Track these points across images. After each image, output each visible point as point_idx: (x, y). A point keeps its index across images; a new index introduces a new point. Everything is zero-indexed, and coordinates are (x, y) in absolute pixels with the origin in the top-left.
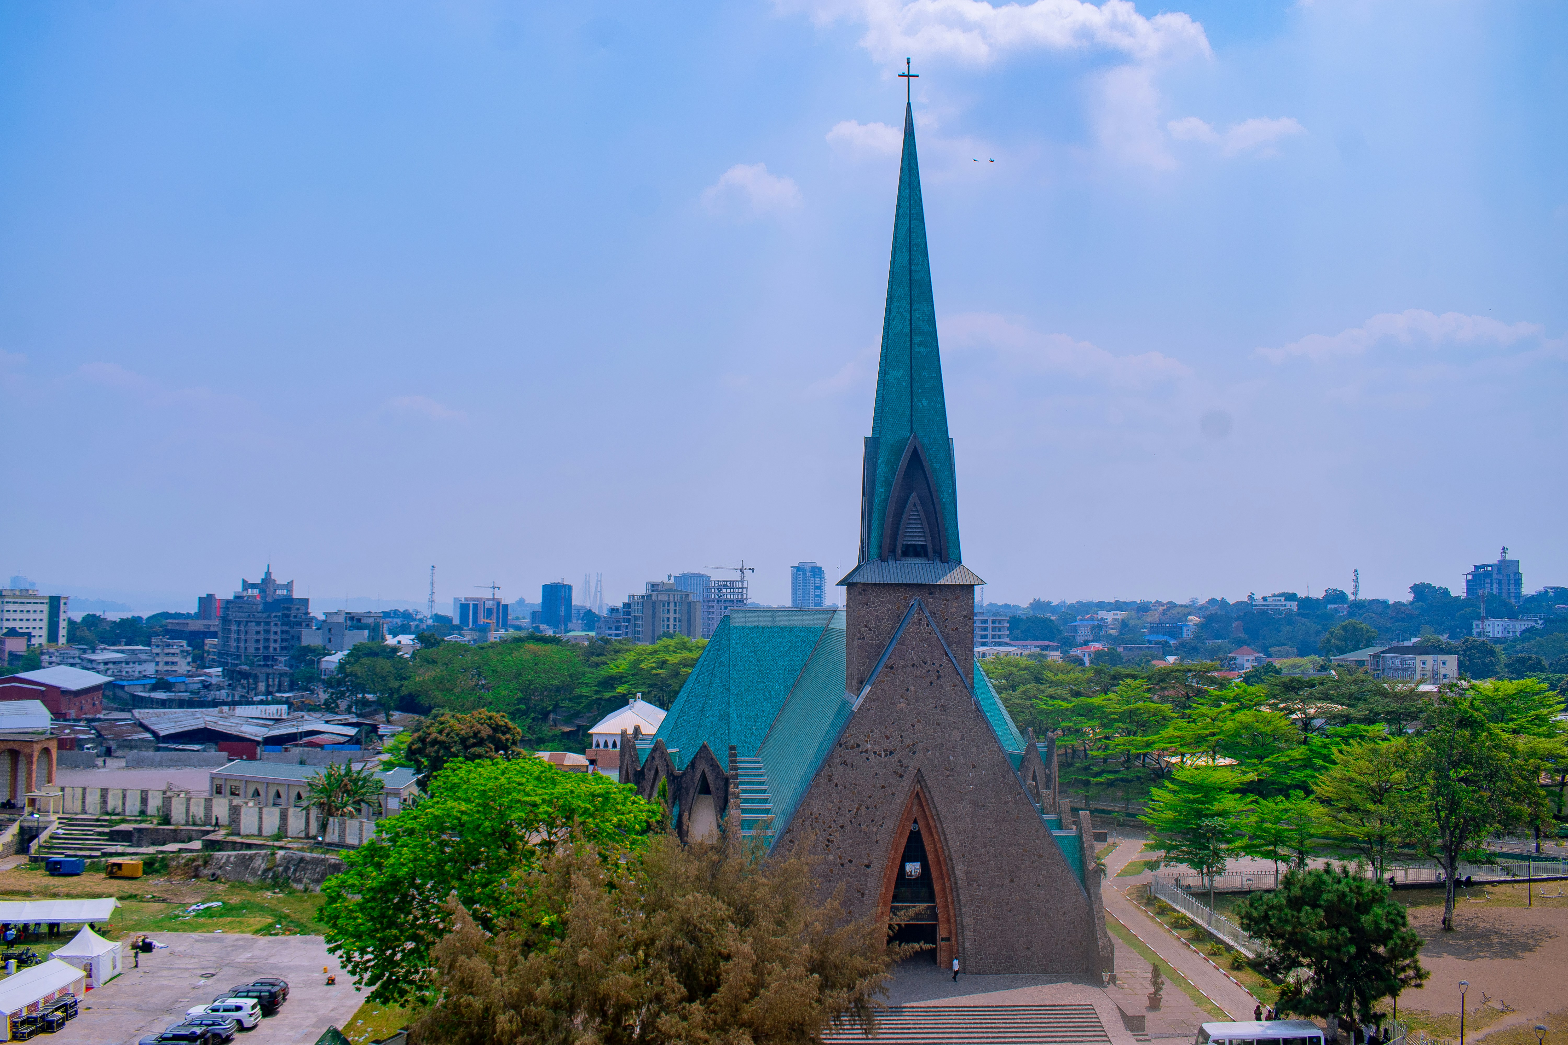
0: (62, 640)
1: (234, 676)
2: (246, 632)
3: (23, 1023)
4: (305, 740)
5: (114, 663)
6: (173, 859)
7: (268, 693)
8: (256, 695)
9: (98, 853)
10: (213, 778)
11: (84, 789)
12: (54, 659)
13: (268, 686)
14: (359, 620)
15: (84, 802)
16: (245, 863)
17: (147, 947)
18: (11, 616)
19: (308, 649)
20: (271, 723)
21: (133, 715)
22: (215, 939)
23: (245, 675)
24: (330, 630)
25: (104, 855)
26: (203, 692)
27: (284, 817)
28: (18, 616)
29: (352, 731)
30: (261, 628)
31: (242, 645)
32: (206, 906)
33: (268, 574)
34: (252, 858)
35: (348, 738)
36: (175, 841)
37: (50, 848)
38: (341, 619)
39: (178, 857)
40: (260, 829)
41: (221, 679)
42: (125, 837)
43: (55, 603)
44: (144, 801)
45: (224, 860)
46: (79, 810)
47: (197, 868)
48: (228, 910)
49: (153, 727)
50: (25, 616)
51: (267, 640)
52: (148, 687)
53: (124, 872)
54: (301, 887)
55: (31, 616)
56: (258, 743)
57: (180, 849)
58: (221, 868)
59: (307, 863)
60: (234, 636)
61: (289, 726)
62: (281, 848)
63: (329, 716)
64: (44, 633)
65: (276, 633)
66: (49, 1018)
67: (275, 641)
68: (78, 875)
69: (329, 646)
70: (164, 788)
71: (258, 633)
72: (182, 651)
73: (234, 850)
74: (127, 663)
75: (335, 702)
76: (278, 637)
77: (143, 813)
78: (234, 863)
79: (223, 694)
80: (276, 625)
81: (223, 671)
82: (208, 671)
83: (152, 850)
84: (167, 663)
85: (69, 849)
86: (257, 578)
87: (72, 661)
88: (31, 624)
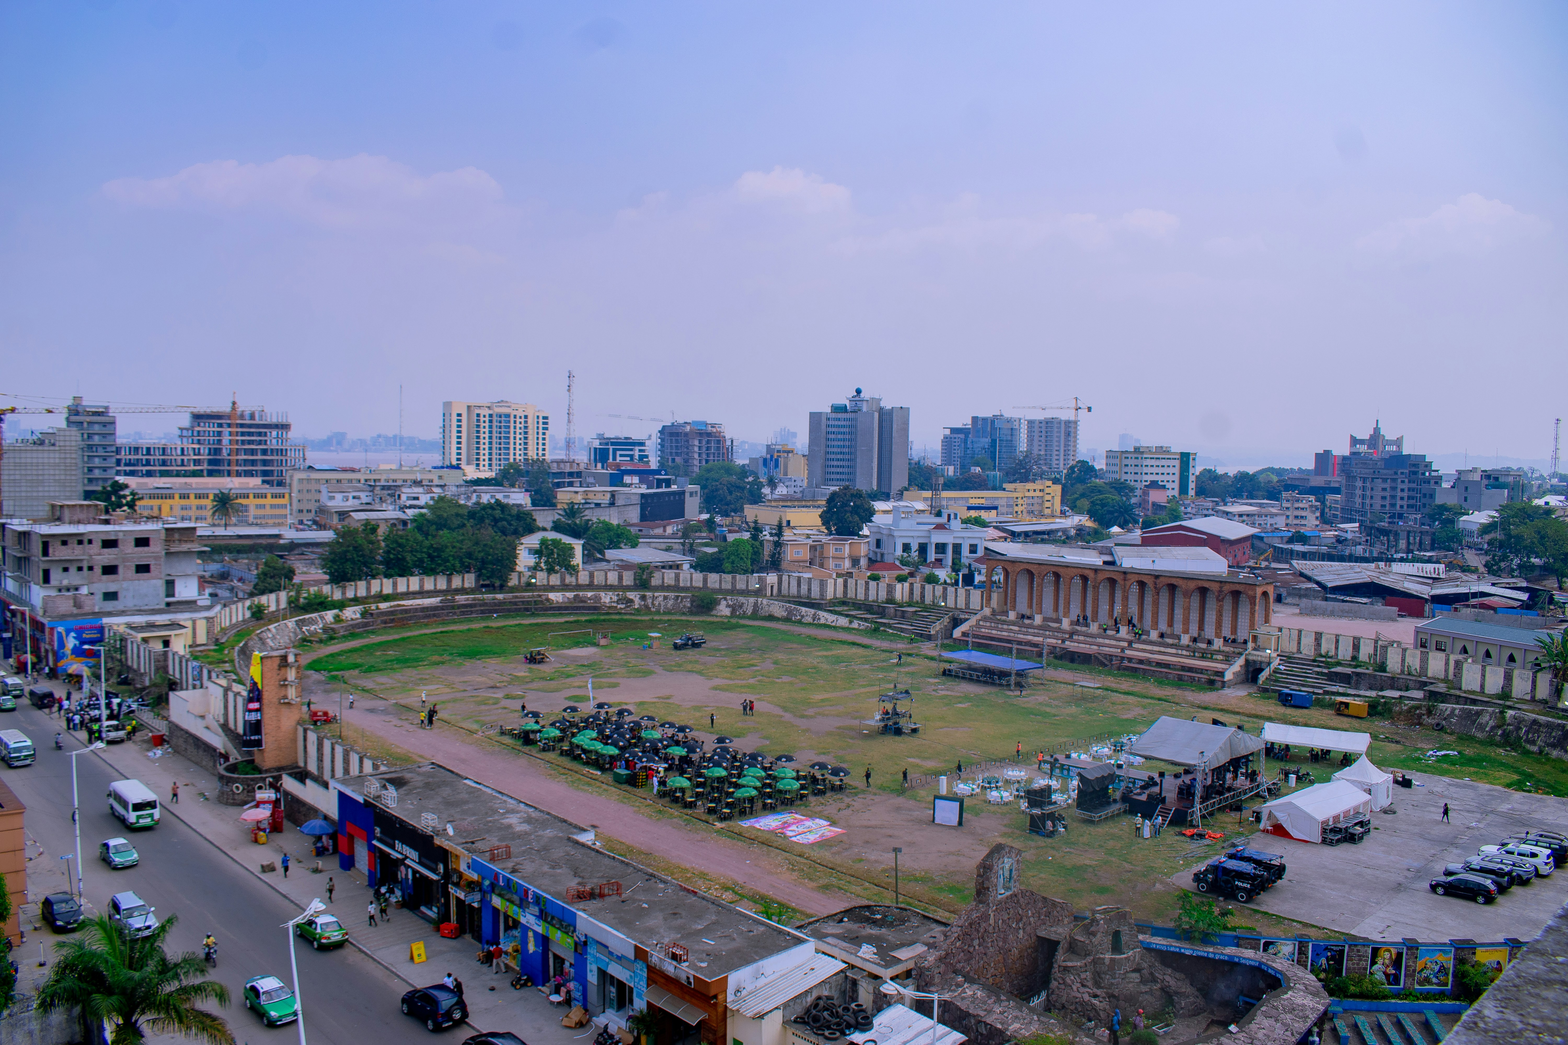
0: (1192, 493)
1: (1371, 532)
2: (1372, 489)
3: (1331, 830)
4: (1473, 601)
5: (1248, 515)
6: (1394, 704)
7: (1409, 551)
8: (1396, 552)
9: (1321, 691)
10: (1417, 632)
11: (1300, 631)
12: (1189, 510)
13: (1409, 543)
14: (1496, 479)
15: (1299, 643)
16: (1471, 718)
17: (1406, 783)
18: (1150, 470)
19: (1443, 508)
20: (1430, 581)
21: (1291, 565)
22: (1465, 786)
23: (1385, 532)
24: (1466, 488)
25: (1326, 693)
26: (1340, 547)
27: (1508, 677)
28: (1154, 470)
29: (1524, 596)
30: (1387, 485)
31: (1368, 501)
32: (1443, 753)
33: (1377, 430)
34: (1478, 714)
35: (1519, 603)
36: (1392, 688)
37: (1276, 681)
38: (1477, 477)
39: (1400, 703)
40: (1482, 686)
41: (1357, 535)
42: (1345, 679)
43: (1185, 459)
44: (1356, 647)
45: (1448, 712)
46: (1295, 650)
47: (1420, 716)
48: (1470, 761)
49: (1319, 579)
50: (1160, 470)
51: (1393, 497)
52: (1285, 540)
53: (1351, 711)
54: (1535, 749)
55: (1165, 470)
56: (1426, 600)
57: (1401, 697)
58: (1445, 719)
59: (1540, 725)
60: (1358, 492)
61: (1453, 586)
62: (1510, 708)
63: (1495, 580)
64: (1176, 485)
65: (1402, 490)
66: (1351, 830)
67: (1402, 498)
68: (1306, 708)
69: (1464, 505)
70: (1374, 637)
71: (1384, 489)
72: (1311, 506)
73: (1458, 703)
74: (1260, 515)
75: (1496, 564)
76: (1405, 494)
77: (1354, 658)
78: (1460, 716)
79: (1359, 550)
80: (1403, 482)
81: (1360, 527)
82: (1342, 526)
83: (1373, 694)
84: (1296, 517)
85: (1293, 684)
86: (1365, 434)
87: (1206, 512)
88: (1165, 478)
